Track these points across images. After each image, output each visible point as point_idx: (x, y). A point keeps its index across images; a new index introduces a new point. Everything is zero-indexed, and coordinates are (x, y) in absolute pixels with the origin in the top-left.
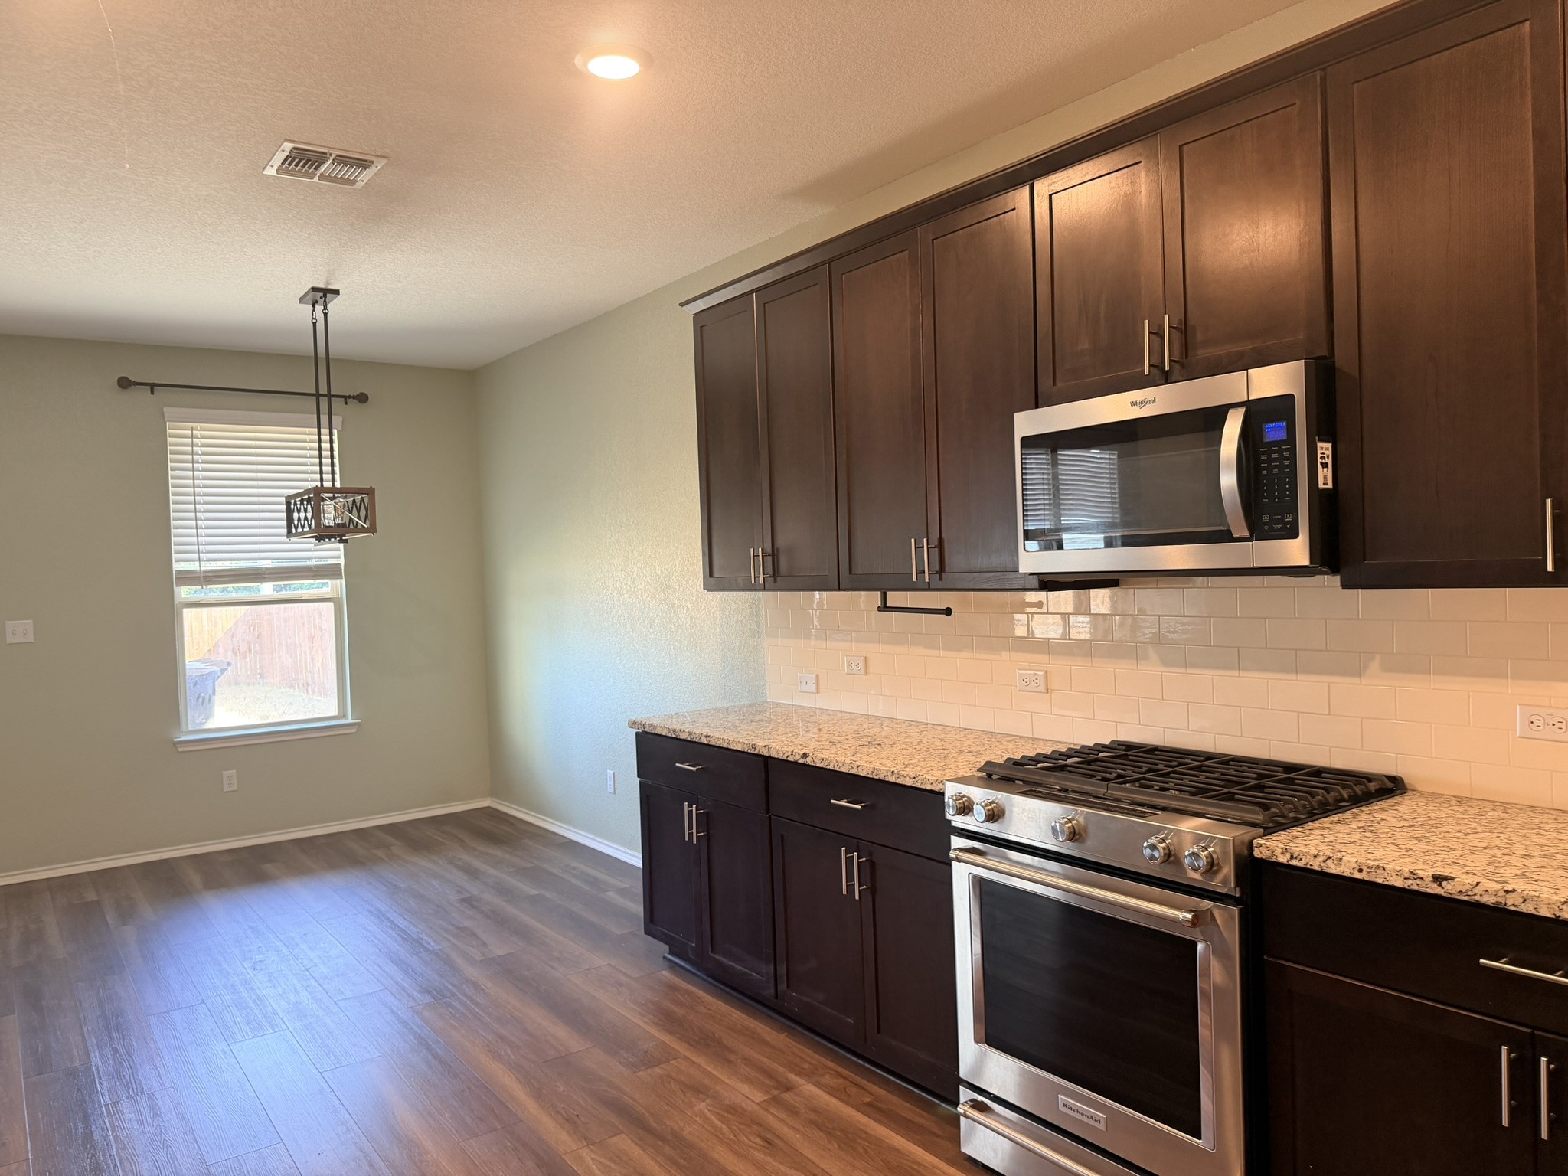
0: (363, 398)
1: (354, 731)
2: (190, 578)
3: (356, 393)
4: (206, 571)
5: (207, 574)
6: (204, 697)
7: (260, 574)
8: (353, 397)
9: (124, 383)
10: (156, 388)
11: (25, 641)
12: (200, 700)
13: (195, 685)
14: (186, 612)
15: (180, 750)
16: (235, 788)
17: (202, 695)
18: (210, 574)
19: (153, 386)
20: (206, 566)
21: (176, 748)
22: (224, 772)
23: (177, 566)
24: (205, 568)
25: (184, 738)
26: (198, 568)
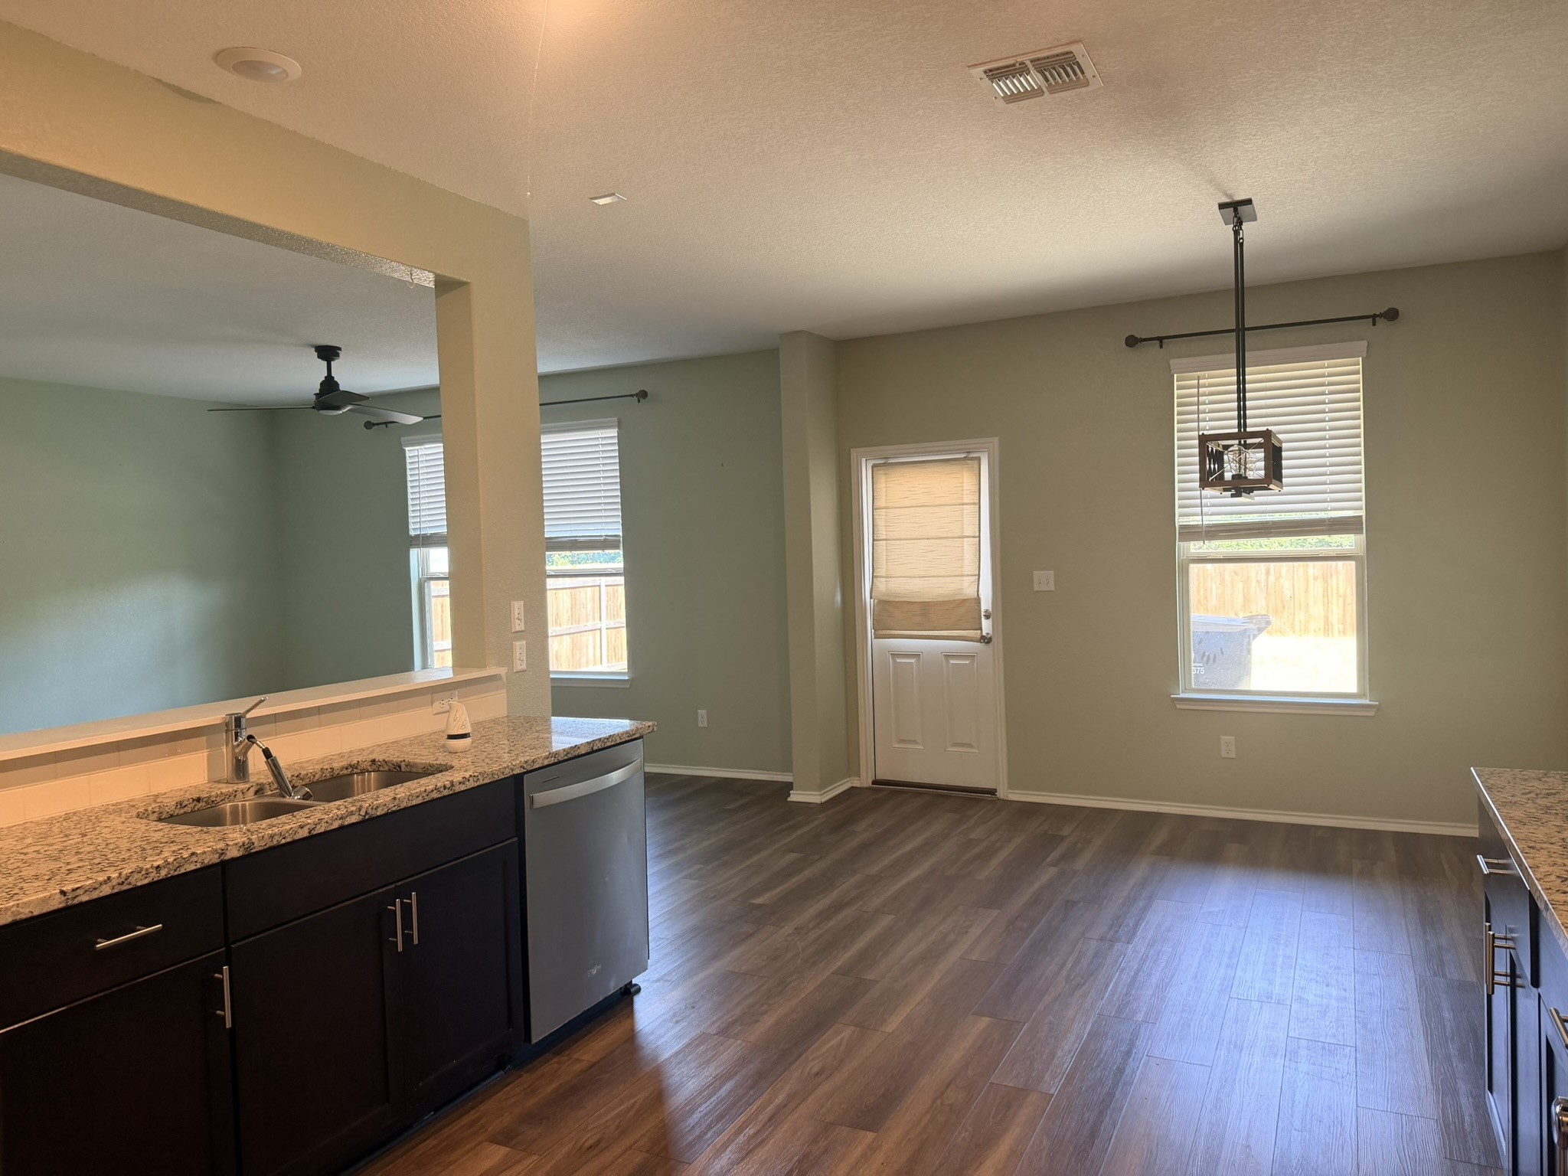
0: (1392, 315)
1: (1372, 714)
2: (1193, 533)
3: (1384, 310)
4: (1209, 526)
5: (1209, 529)
6: (1209, 657)
7: (1267, 528)
8: (1381, 315)
9: (1132, 342)
10: (1164, 341)
11: (1048, 589)
12: (1205, 658)
13: (1200, 643)
14: (1194, 569)
15: (1178, 706)
16: (1233, 756)
17: (1207, 654)
18: (1212, 529)
19: (1161, 340)
20: (1209, 520)
21: (1175, 705)
22: (1222, 737)
23: (1180, 521)
24: (1208, 523)
25: (1182, 695)
26: (1200, 523)
